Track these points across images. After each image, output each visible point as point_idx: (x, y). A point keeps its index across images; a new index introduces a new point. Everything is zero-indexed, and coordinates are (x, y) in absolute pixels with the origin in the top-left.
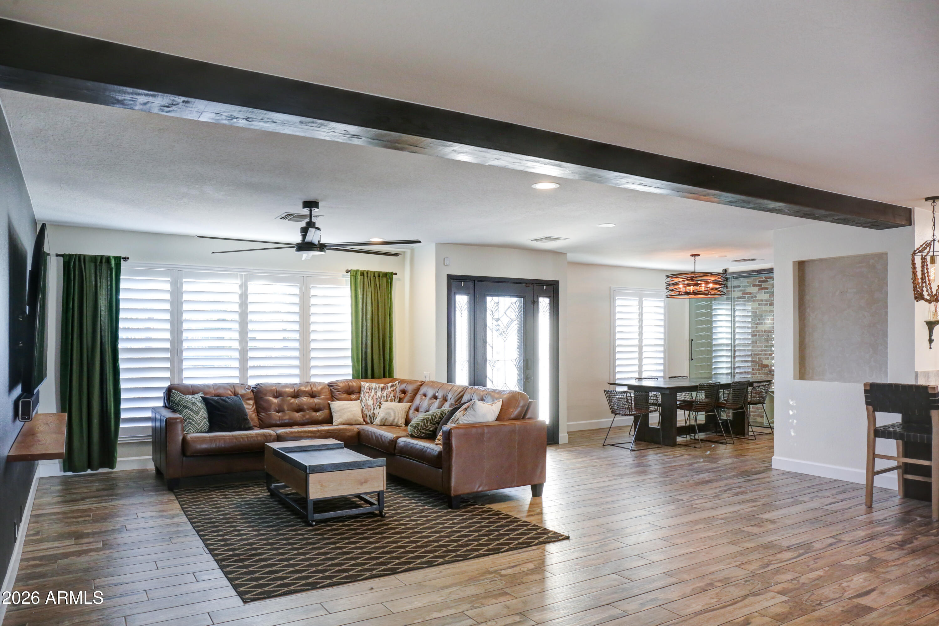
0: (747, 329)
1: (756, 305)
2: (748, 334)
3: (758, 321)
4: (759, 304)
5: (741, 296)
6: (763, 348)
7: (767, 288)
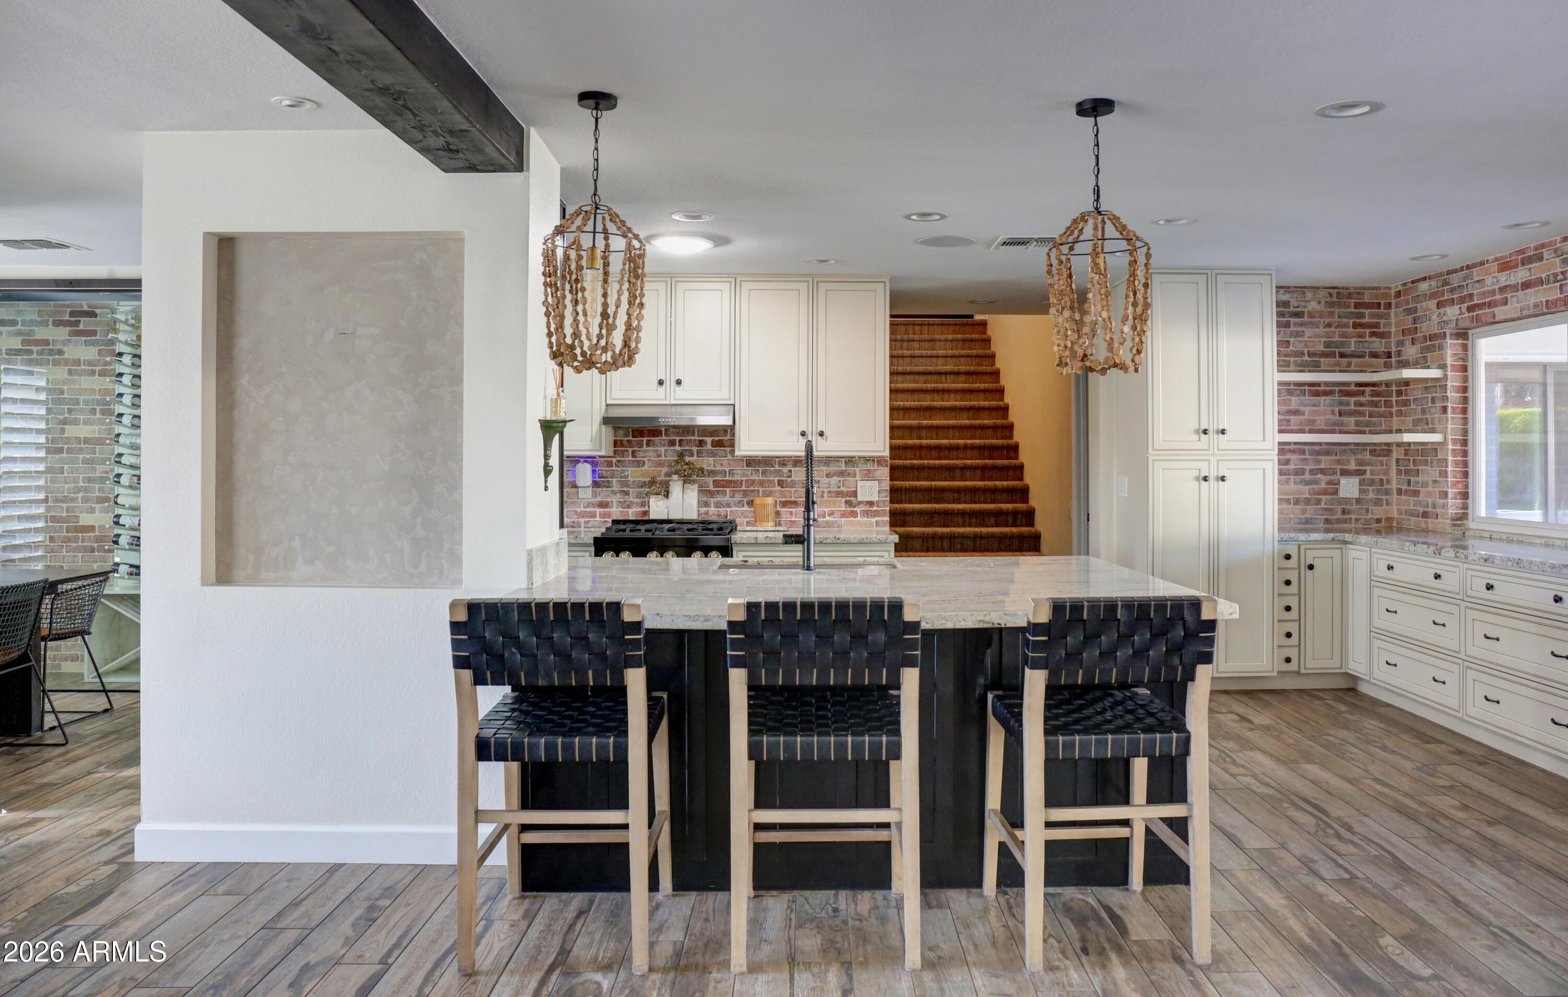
0: (34, 435)
1: (61, 373)
2: (37, 448)
3: (67, 415)
4: (70, 372)
5: (20, 347)
6: (81, 484)
7: (93, 333)
